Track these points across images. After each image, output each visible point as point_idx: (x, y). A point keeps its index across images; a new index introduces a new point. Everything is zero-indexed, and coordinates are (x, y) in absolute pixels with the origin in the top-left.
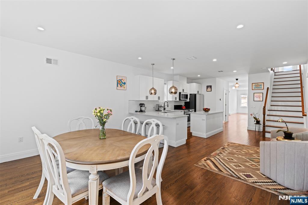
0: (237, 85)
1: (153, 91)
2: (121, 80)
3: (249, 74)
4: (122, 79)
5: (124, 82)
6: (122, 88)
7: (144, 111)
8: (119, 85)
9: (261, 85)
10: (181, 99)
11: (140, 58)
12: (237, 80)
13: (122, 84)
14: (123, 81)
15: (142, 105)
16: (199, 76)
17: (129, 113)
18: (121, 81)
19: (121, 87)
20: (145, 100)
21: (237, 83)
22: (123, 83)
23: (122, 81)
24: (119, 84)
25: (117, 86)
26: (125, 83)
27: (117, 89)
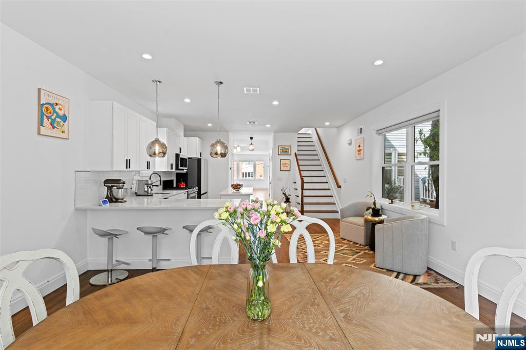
0: (251, 147)
1: (157, 149)
2: (51, 105)
3: (276, 132)
4: (57, 104)
5: (61, 113)
6: (55, 132)
7: (123, 199)
8: (46, 122)
9: (288, 149)
10: (180, 168)
11: (147, 56)
12: (251, 138)
13: (58, 120)
14: (60, 109)
15: (111, 183)
16: (210, 125)
17: (76, 210)
18: (54, 109)
19: (54, 127)
20: (125, 169)
21: (251, 144)
22: (58, 116)
23: (57, 110)
24: (48, 118)
25: (41, 124)
26: (64, 118)
27: (39, 133)
